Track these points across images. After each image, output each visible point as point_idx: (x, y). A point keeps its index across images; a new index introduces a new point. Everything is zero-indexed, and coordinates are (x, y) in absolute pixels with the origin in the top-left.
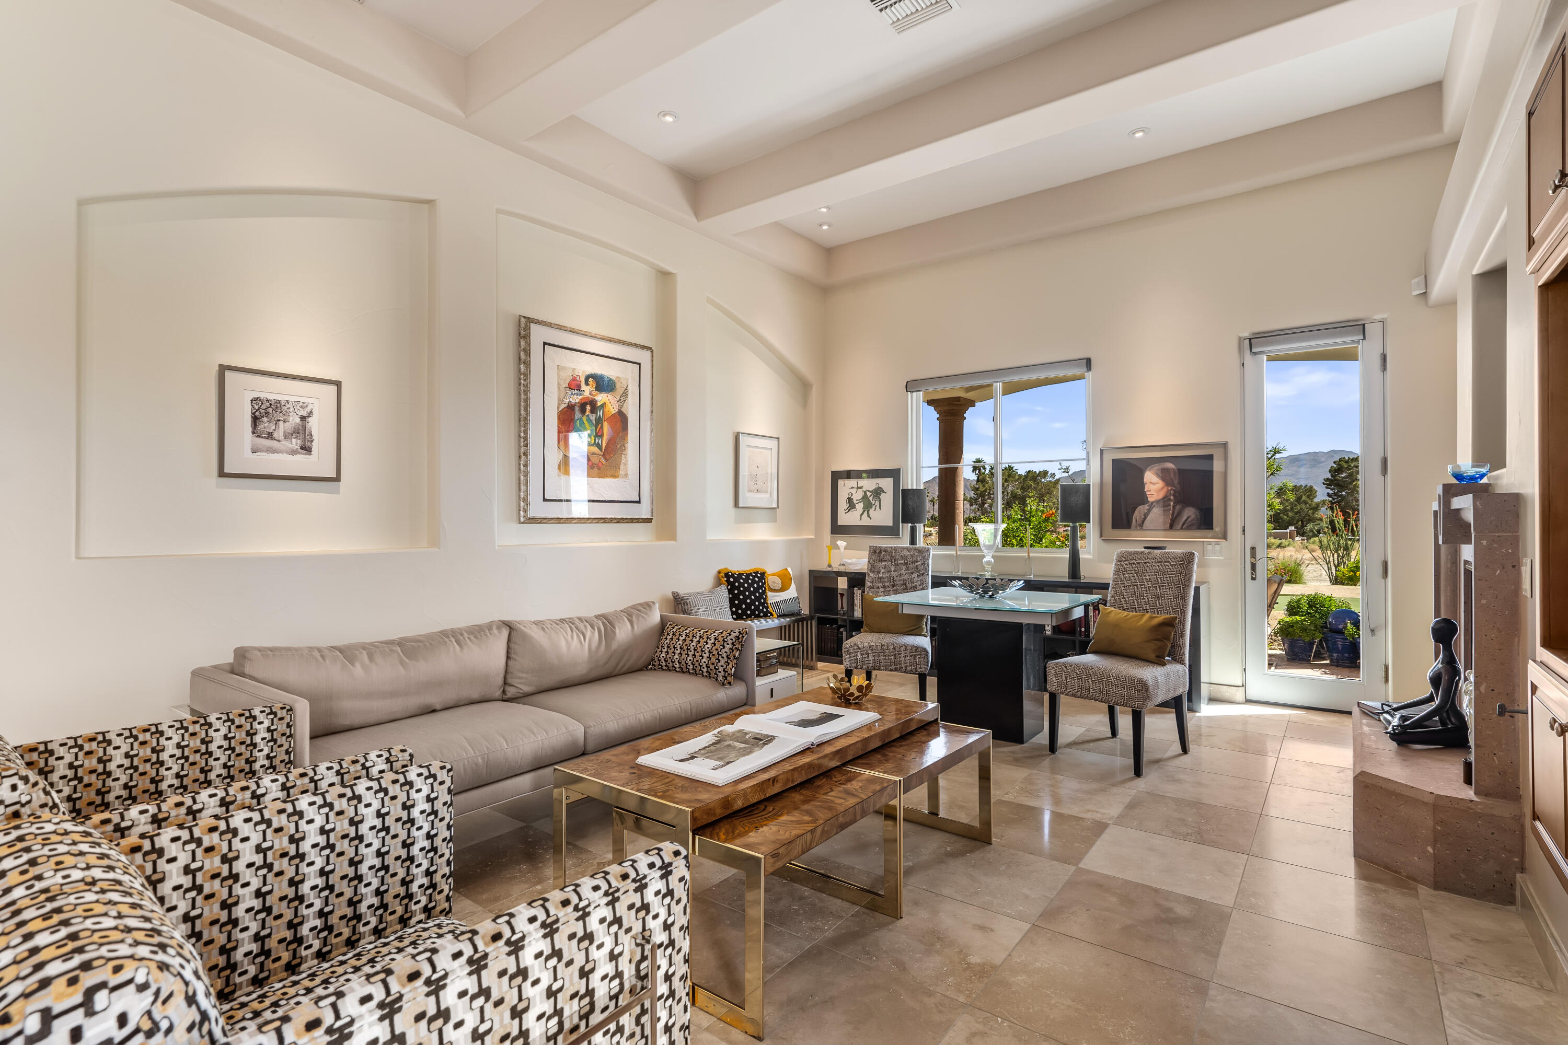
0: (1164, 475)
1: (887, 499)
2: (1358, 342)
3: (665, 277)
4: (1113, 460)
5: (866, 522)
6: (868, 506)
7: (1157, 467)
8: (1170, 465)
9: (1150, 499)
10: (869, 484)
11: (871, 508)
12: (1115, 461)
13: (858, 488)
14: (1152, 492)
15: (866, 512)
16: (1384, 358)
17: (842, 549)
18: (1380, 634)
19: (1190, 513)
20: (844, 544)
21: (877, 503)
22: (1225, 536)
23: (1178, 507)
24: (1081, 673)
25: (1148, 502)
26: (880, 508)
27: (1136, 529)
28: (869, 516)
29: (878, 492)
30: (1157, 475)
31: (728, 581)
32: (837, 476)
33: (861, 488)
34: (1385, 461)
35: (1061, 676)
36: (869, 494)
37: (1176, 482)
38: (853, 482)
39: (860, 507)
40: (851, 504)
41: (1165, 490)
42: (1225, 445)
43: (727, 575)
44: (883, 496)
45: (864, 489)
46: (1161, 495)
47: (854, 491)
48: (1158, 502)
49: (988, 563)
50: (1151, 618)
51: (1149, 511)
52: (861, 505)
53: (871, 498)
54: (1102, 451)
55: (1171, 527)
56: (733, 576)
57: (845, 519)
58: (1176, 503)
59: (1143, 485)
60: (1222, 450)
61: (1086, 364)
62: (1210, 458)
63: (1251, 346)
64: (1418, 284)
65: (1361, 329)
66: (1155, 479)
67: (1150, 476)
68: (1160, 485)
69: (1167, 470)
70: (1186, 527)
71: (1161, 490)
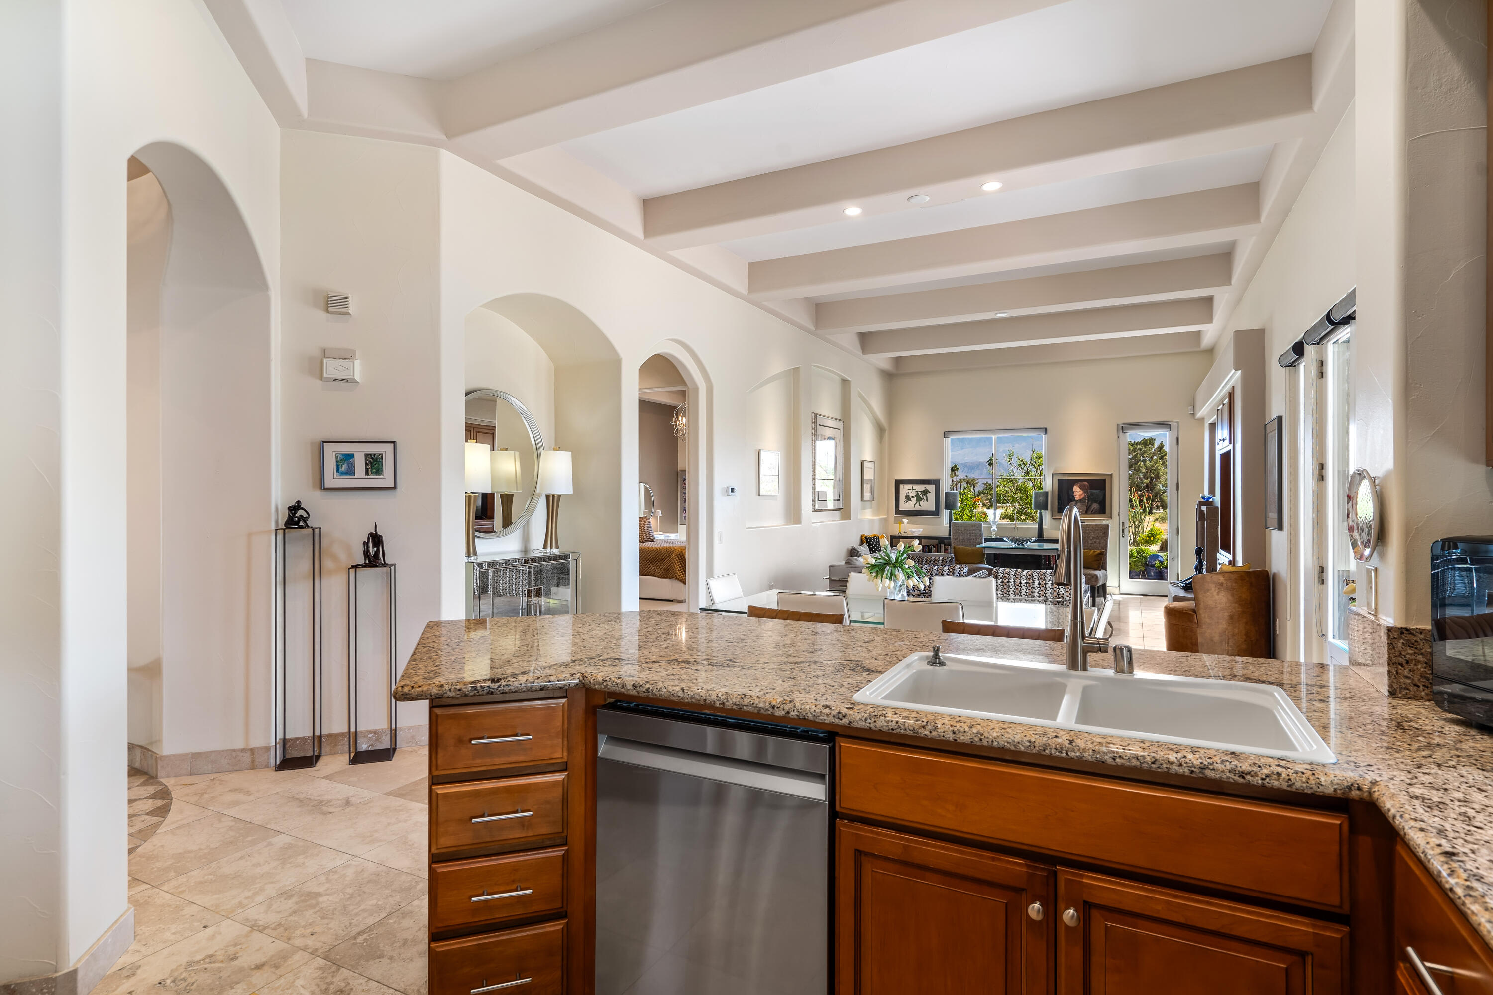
0: (1083, 488)
1: (932, 496)
2: (1167, 431)
3: (845, 382)
4: (1058, 480)
5: (918, 508)
6: (919, 499)
7: (1079, 484)
8: (1086, 483)
10: (920, 488)
11: (921, 500)
13: (913, 489)
14: (1077, 496)
15: (918, 503)
16: (1178, 439)
17: (906, 524)
18: (1176, 560)
19: (1095, 506)
20: (907, 521)
21: (925, 498)
22: (1111, 518)
23: (1090, 503)
25: (1075, 500)
26: (927, 501)
28: (920, 505)
29: (925, 492)
30: (1080, 488)
31: (867, 541)
32: (898, 483)
33: (915, 489)
36: (920, 493)
37: (1088, 491)
38: (910, 486)
39: (914, 500)
40: (908, 498)
41: (1083, 494)
42: (1111, 475)
43: (866, 537)
44: (928, 494)
45: (917, 490)
46: (1082, 497)
47: (910, 491)
48: (1080, 500)
49: (994, 530)
51: (1075, 504)
52: (915, 499)
53: (921, 496)
54: (1053, 474)
55: (1086, 513)
56: (868, 538)
57: (903, 506)
58: (1088, 501)
59: (1072, 492)
60: (1110, 476)
61: (1045, 430)
62: (1104, 480)
63: (1123, 429)
64: (1191, 409)
65: (1169, 426)
66: (1079, 489)
67: (1076, 488)
68: (1082, 492)
69: (1084, 485)
70: (1094, 512)
71: (1081, 495)
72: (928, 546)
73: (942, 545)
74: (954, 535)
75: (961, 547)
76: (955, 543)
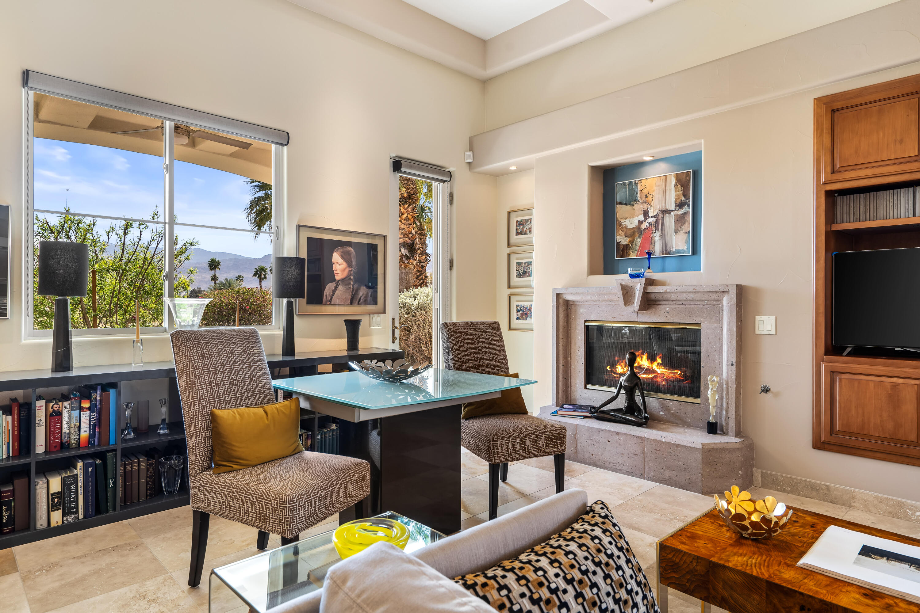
0: (346, 257)
2: (444, 181)
4: (307, 238)
7: (341, 249)
8: (351, 249)
9: (337, 278)
12: (309, 239)
14: (338, 272)
16: (451, 195)
19: (364, 291)
22: (384, 312)
23: (356, 286)
25: (335, 280)
27: (326, 304)
30: (342, 257)
34: (451, 262)
37: (354, 264)
41: (347, 271)
42: (385, 238)
46: (346, 274)
48: (343, 280)
51: (336, 288)
55: (351, 303)
58: (356, 281)
59: (332, 265)
60: (382, 242)
61: (285, 138)
62: (375, 245)
63: (397, 165)
64: (469, 156)
65: (450, 174)
66: (340, 260)
67: (336, 257)
68: (344, 265)
69: (348, 253)
70: (361, 302)
71: (345, 269)
74: (198, 372)
75: (235, 410)
76: (204, 402)
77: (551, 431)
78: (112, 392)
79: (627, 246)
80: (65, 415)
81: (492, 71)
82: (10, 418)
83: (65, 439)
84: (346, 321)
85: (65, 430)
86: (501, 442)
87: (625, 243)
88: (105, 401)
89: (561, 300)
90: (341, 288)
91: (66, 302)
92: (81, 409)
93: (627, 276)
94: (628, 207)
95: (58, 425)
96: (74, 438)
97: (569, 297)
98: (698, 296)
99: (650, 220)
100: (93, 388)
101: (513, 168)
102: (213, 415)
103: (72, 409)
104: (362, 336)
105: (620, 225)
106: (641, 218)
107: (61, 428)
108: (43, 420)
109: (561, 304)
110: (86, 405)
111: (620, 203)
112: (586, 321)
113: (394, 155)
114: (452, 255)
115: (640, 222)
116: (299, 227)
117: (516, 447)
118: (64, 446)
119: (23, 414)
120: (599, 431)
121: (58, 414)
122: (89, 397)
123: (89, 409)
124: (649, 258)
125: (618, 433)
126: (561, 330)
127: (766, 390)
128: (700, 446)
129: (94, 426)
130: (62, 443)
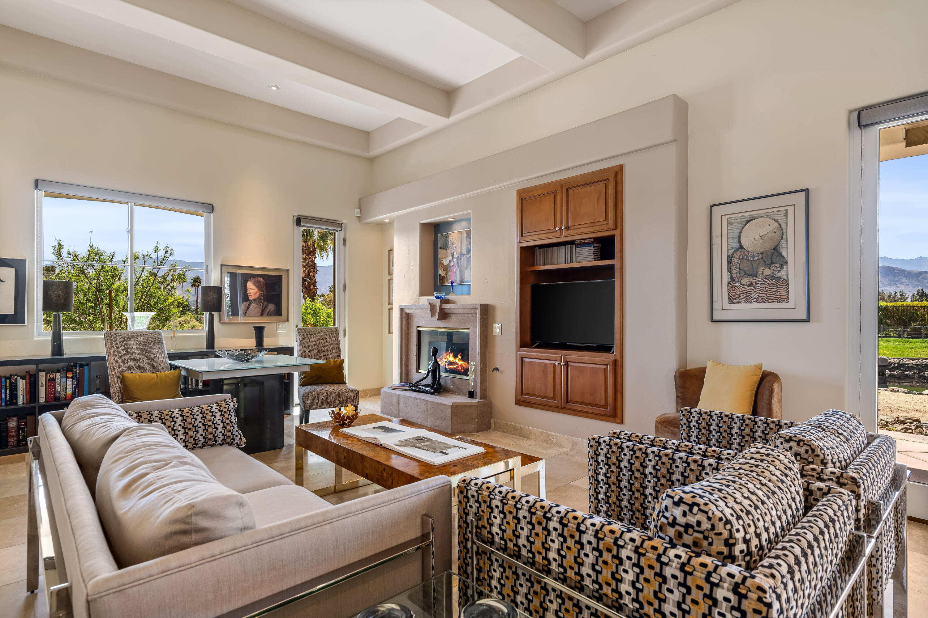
0: (257, 284)
1: (6, 288)
2: (337, 231)
4: (230, 272)
7: (254, 280)
8: (261, 279)
9: (250, 298)
12: (228, 274)
14: (251, 294)
16: (345, 240)
19: (271, 307)
22: (288, 321)
23: (265, 303)
24: (327, 395)
25: (249, 300)
27: (242, 316)
30: (255, 285)
34: (345, 286)
35: (315, 399)
37: (264, 289)
41: (258, 293)
42: (288, 270)
46: (257, 296)
48: (255, 300)
50: (335, 362)
51: (250, 305)
55: (262, 315)
58: (264, 301)
59: (246, 290)
60: (286, 273)
61: (211, 208)
62: (280, 277)
63: (299, 221)
64: (358, 212)
65: (341, 226)
66: (253, 287)
67: (250, 285)
68: (256, 290)
69: (259, 282)
70: (269, 315)
71: (256, 293)
72: (9, 378)
73: (43, 373)
74: (117, 353)
75: (137, 374)
76: (119, 369)
77: (347, 392)
78: (86, 368)
79: (444, 277)
80: (57, 381)
81: (374, 152)
82: (24, 381)
83: (57, 395)
84: (254, 327)
85: (58, 389)
86: (310, 398)
87: (443, 275)
88: (82, 373)
89: (404, 313)
90: (253, 305)
91: (59, 315)
92: (67, 378)
93: (434, 298)
94: (444, 251)
95: (53, 387)
96: (63, 394)
97: (408, 311)
98: (466, 311)
99: (455, 260)
100: (75, 366)
101: (387, 221)
102: (122, 375)
103: (61, 377)
104: (267, 337)
105: (441, 263)
106: (450, 258)
107: (55, 388)
108: (44, 383)
109: (404, 315)
110: (70, 375)
111: (441, 248)
112: (418, 327)
113: (296, 214)
114: (345, 281)
115: (450, 261)
116: (221, 266)
117: (320, 401)
118: (56, 399)
119: (32, 379)
120: (409, 398)
121: (53, 380)
122: (72, 371)
123: (72, 378)
124: (452, 285)
125: (417, 399)
126: (404, 333)
127: (497, 370)
128: (451, 404)
129: (75, 387)
130: (55, 397)
